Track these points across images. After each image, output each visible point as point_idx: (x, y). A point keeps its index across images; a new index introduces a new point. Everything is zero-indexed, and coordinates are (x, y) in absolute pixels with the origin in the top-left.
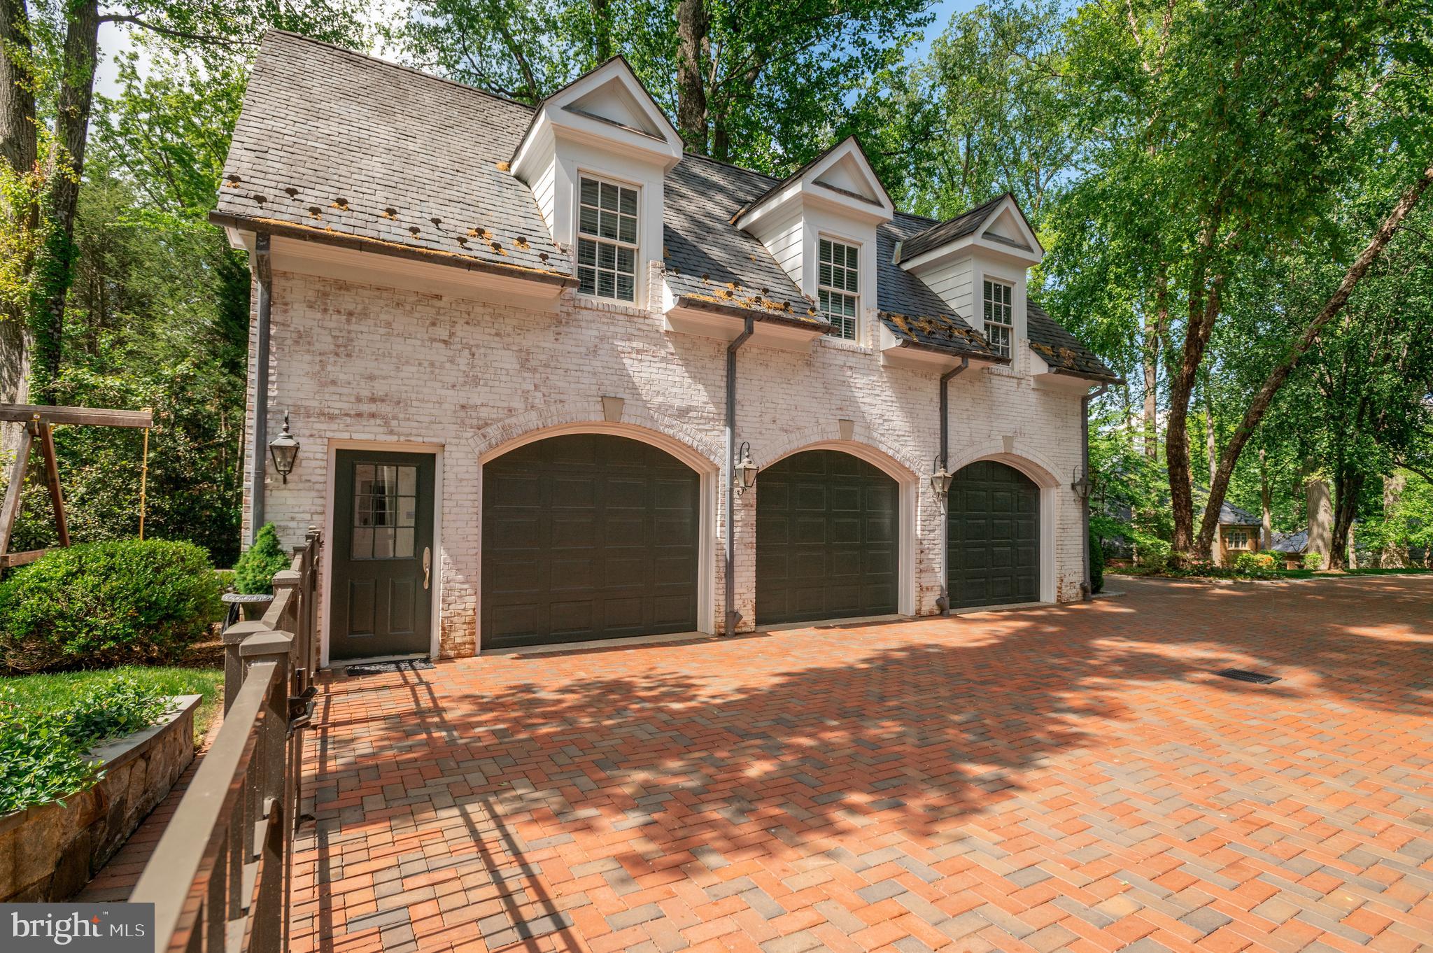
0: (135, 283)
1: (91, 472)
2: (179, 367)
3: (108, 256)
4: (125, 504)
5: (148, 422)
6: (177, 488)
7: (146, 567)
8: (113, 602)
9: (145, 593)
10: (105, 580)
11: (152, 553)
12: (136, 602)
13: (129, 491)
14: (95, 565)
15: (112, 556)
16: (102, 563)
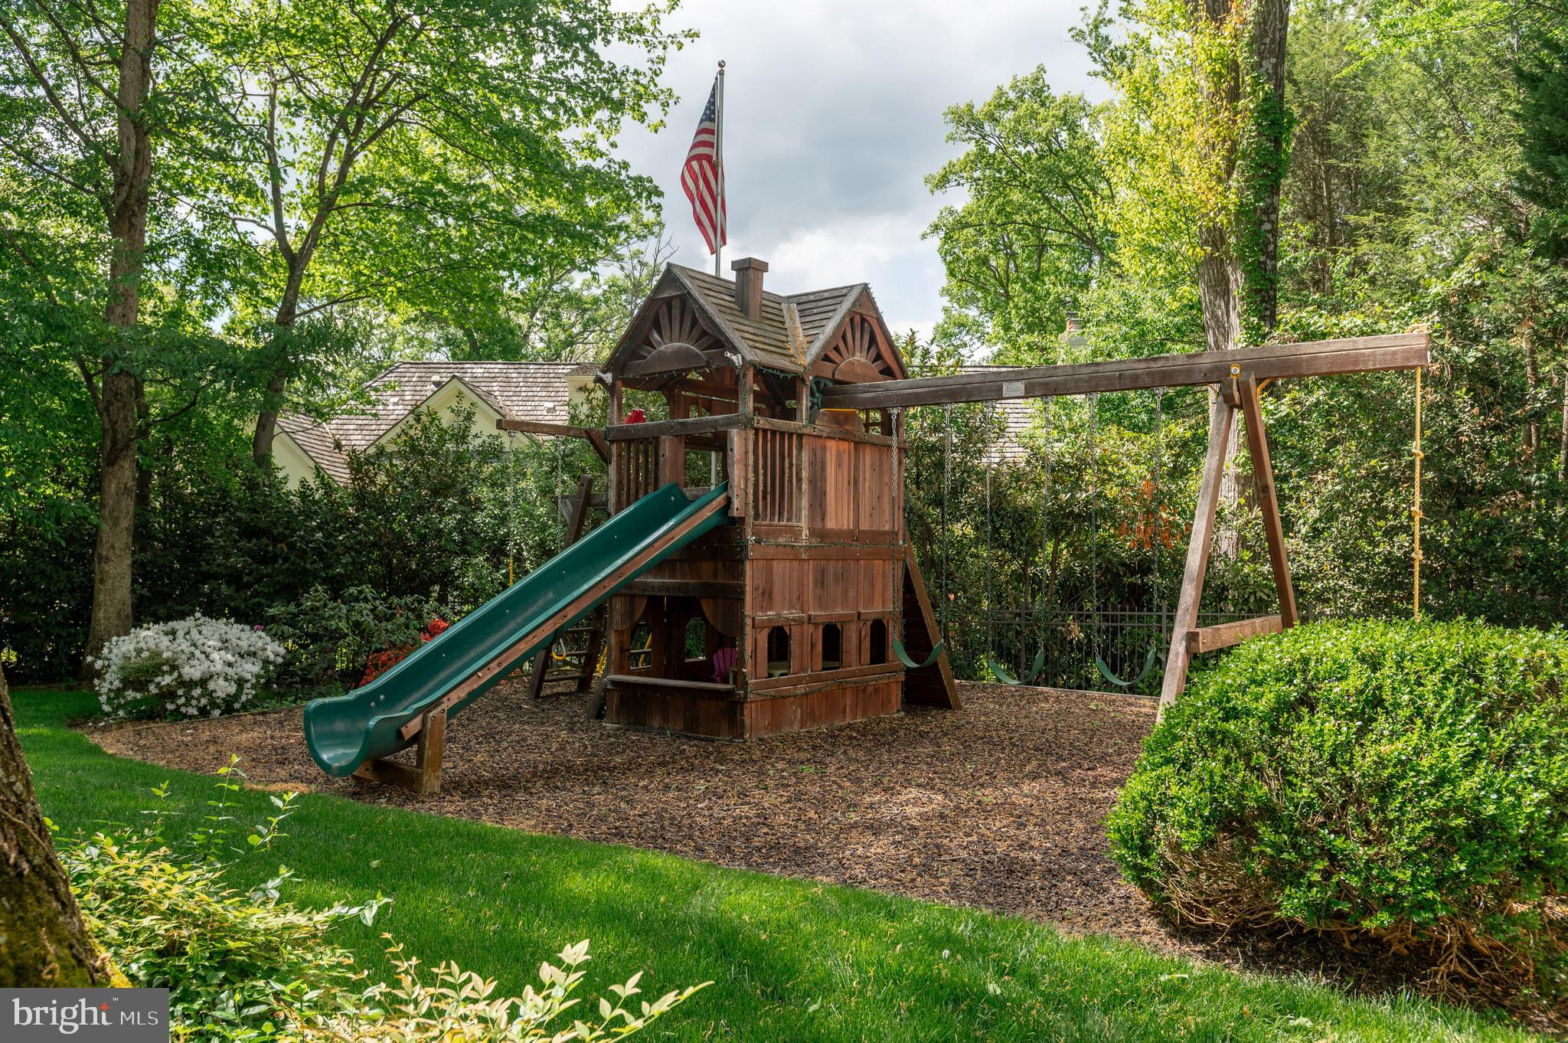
0: (1374, 160)
1: (1328, 484)
2: (1455, 275)
3: (1333, 127)
4: (1378, 535)
5: (1421, 354)
6: (1460, 506)
7: (1459, 703)
8: (1384, 800)
9: (1466, 787)
10: (1362, 732)
11: (1471, 666)
12: (1442, 813)
13: (1383, 514)
14: (1338, 688)
15: (1375, 666)
16: (1353, 682)
